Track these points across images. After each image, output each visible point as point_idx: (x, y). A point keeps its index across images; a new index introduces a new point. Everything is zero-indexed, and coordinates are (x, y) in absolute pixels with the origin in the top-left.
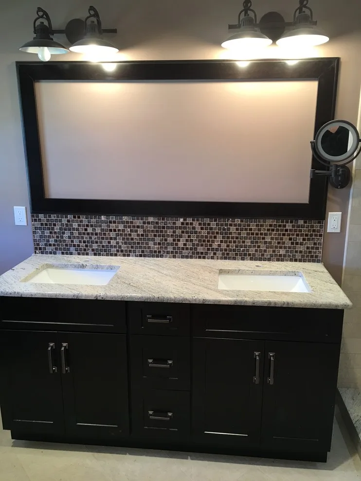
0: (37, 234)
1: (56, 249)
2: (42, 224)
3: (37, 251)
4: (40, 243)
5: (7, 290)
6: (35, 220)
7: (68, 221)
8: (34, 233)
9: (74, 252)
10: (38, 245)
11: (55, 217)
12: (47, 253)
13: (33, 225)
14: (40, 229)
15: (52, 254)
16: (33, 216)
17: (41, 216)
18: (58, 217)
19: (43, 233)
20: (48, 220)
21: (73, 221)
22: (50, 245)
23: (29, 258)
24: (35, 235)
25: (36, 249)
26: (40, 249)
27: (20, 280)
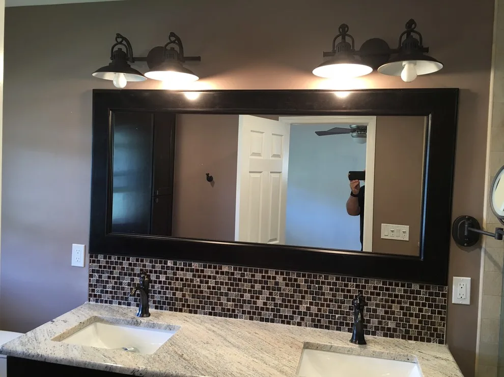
0: (94, 278)
1: (113, 297)
2: (100, 267)
3: (91, 299)
4: (96, 289)
5: (30, 351)
6: (94, 262)
7: (130, 264)
8: (91, 276)
9: (132, 302)
10: (93, 291)
11: (115, 259)
12: (102, 301)
13: (90, 267)
14: (98, 272)
15: (107, 303)
16: (91, 257)
17: (101, 257)
18: (119, 259)
19: (100, 277)
20: (107, 262)
21: (135, 265)
22: (107, 292)
23: (79, 308)
24: (92, 279)
25: (90, 295)
26: (95, 296)
27: (52, 338)
